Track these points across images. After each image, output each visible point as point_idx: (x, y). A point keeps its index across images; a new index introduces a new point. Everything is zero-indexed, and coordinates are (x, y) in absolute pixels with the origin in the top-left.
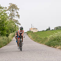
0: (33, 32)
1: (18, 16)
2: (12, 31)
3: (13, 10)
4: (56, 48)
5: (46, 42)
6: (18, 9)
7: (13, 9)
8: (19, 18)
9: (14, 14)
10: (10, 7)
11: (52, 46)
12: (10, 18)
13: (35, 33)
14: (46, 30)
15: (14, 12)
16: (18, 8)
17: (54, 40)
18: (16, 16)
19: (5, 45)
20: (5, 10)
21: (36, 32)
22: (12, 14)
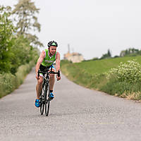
0: (71, 62)
1: (38, 26)
2: (25, 61)
3: (25, 13)
4: (125, 97)
5: (101, 84)
6: (37, 10)
7: (26, 11)
8: (39, 31)
9: (28, 21)
10: (19, 7)
11: (116, 95)
12: (19, 30)
13: (76, 63)
14: (102, 58)
15: (28, 17)
16: (37, 8)
17: (121, 80)
18: (34, 26)
19: (9, 93)
20: (7, 12)
21: (78, 61)
22: (22, 23)
